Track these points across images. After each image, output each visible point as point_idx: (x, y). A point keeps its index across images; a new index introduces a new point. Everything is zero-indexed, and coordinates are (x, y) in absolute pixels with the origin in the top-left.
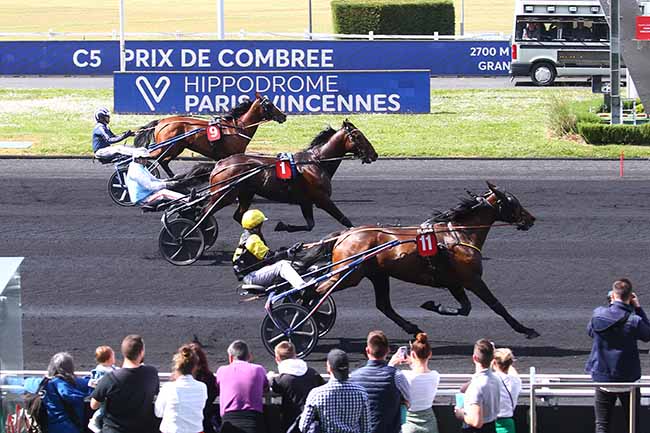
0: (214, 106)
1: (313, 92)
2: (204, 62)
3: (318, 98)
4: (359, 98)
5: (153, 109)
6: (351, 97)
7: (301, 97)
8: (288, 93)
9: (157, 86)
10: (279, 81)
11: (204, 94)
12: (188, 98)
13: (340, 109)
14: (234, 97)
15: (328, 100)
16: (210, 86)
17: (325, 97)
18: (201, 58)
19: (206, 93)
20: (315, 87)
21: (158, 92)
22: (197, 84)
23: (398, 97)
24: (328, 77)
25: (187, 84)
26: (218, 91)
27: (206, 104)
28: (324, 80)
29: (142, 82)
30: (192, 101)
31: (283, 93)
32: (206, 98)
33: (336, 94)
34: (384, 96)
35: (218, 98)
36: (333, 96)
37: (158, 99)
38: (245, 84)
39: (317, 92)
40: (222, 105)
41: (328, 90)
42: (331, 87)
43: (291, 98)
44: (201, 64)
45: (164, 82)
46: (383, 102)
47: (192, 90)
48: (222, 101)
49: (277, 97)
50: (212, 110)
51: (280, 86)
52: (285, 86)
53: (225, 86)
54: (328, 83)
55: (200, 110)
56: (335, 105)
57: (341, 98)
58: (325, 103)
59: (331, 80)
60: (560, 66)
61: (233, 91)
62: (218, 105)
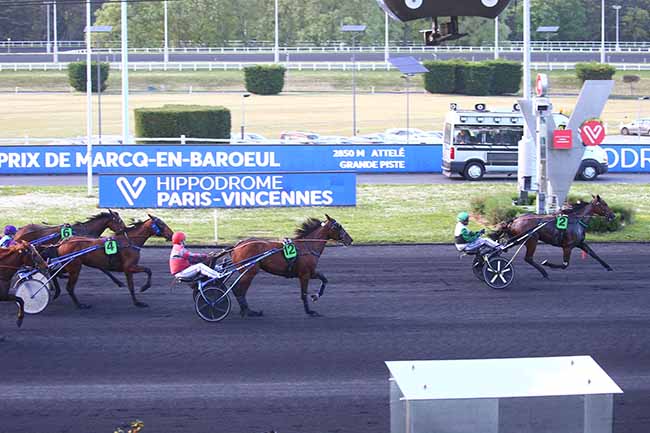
0: (182, 202)
1: (262, 189)
3: (266, 194)
4: (299, 193)
5: (131, 204)
6: (292, 193)
7: (252, 193)
8: (241, 190)
9: (135, 185)
10: (234, 181)
11: (174, 191)
12: (160, 195)
13: (284, 203)
14: (197, 194)
15: (274, 195)
16: (178, 185)
17: (272, 193)
19: (176, 191)
20: (264, 185)
21: (135, 189)
22: (167, 183)
23: (331, 193)
24: (275, 177)
25: (159, 183)
26: (184, 188)
27: (175, 199)
28: (271, 179)
29: (122, 182)
30: (164, 197)
31: (238, 191)
32: (175, 195)
33: (281, 191)
34: (320, 192)
35: (185, 194)
36: (278, 193)
37: (136, 196)
38: (207, 183)
39: (265, 189)
40: (188, 200)
41: (274, 188)
42: (277, 185)
43: (244, 194)
45: (141, 182)
46: (319, 197)
47: (163, 188)
48: (188, 197)
49: (232, 194)
50: (180, 204)
52: (239, 185)
53: (190, 185)
54: (274, 182)
55: (170, 204)
56: (280, 200)
57: (284, 194)
58: (272, 198)
59: (277, 179)
60: (488, 164)
61: (197, 189)
62: (185, 200)
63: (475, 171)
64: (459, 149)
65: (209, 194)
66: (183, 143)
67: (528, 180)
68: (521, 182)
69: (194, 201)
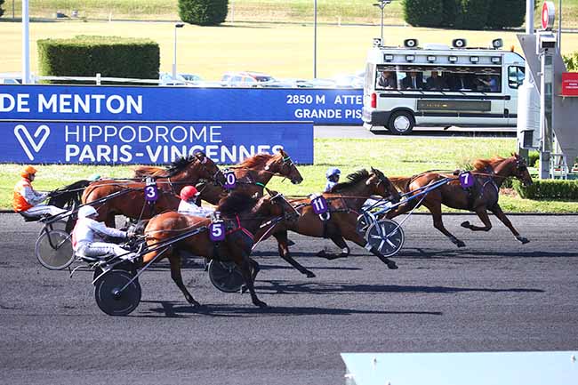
0: (96, 157)
1: (196, 142)
2: (23, 107)
3: (202, 148)
4: (242, 149)
5: (32, 158)
6: (234, 148)
7: (184, 148)
8: (170, 144)
9: (36, 135)
10: (161, 131)
11: (85, 143)
12: (68, 147)
13: (223, 160)
14: (115, 147)
15: (212, 150)
16: (91, 135)
17: (208, 148)
18: (20, 103)
19: (87, 142)
20: (198, 138)
21: (37, 141)
22: (77, 133)
23: (280, 147)
24: (212, 128)
25: (67, 133)
26: (100, 140)
27: (87, 153)
28: (208, 130)
29: (20, 131)
30: (73, 150)
31: (166, 144)
32: (87, 148)
33: (220, 145)
34: (268, 147)
35: (99, 147)
36: (216, 147)
37: (37, 149)
38: (128, 134)
39: (200, 142)
40: (103, 154)
41: (212, 141)
42: (214, 138)
43: (174, 148)
44: (20, 109)
45: (44, 131)
47: (72, 140)
48: (104, 151)
49: (160, 148)
50: (93, 160)
51: (163, 136)
52: (168, 136)
53: (106, 135)
54: (212, 134)
55: (81, 159)
56: (219, 156)
57: (224, 149)
58: (208, 154)
59: (214, 130)
60: (420, 114)
61: (114, 141)
62: (99, 154)
63: (402, 123)
64: (381, 96)
65: (130, 148)
66: (99, 84)
67: (529, 135)
68: (521, 136)
69: (111, 156)
